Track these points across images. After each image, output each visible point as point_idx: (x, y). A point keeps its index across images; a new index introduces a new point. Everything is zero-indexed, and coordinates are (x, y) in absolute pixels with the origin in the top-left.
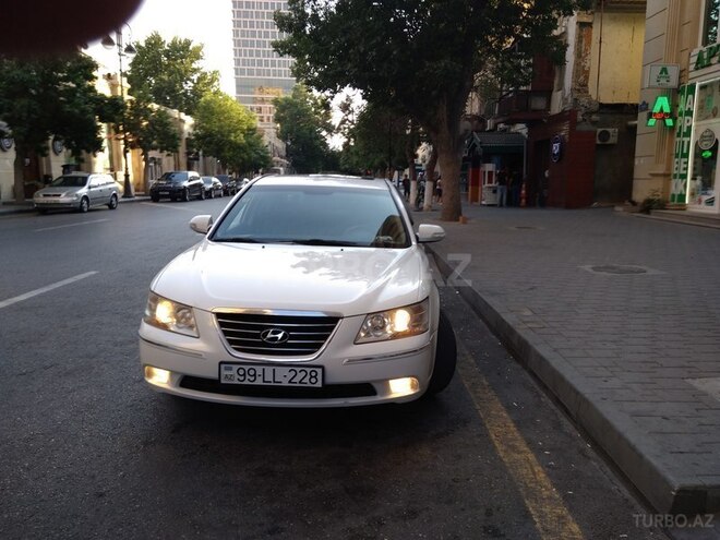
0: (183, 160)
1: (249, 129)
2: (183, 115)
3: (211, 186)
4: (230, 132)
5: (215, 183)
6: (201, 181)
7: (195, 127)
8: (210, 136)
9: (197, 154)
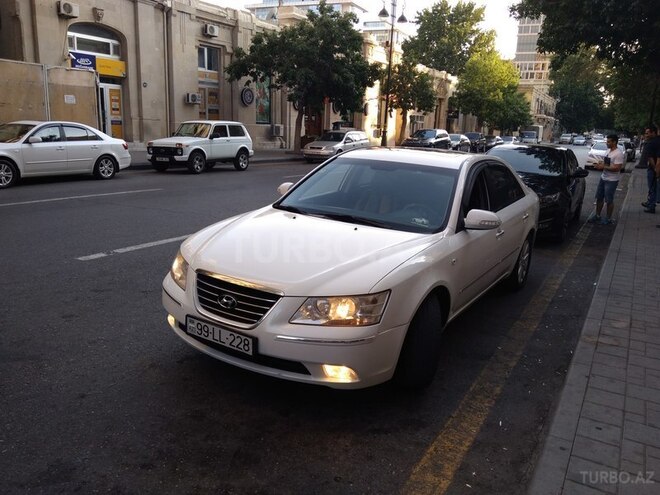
0: (443, 118)
1: (510, 87)
2: (450, 77)
3: (459, 143)
4: (489, 91)
5: (463, 140)
6: (448, 138)
7: (458, 86)
8: (470, 95)
9: (457, 112)
